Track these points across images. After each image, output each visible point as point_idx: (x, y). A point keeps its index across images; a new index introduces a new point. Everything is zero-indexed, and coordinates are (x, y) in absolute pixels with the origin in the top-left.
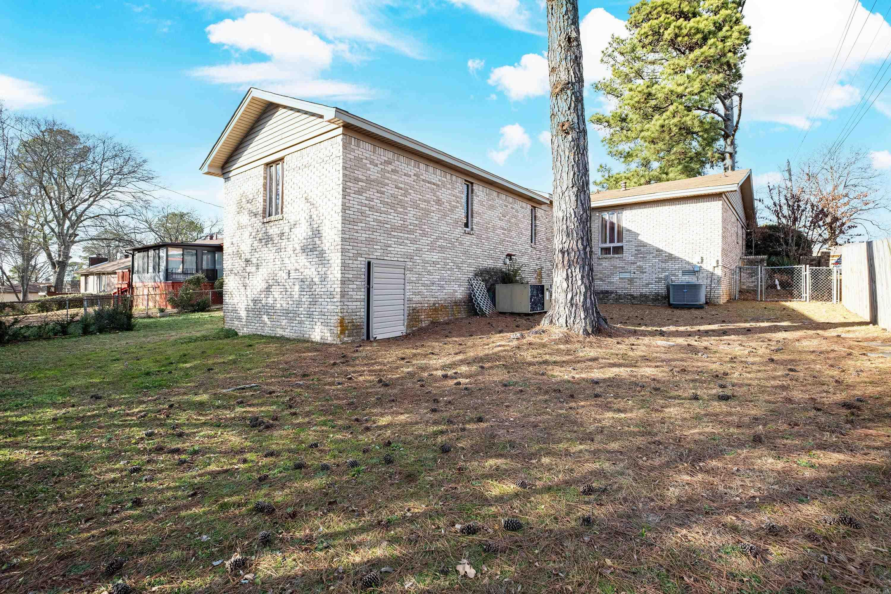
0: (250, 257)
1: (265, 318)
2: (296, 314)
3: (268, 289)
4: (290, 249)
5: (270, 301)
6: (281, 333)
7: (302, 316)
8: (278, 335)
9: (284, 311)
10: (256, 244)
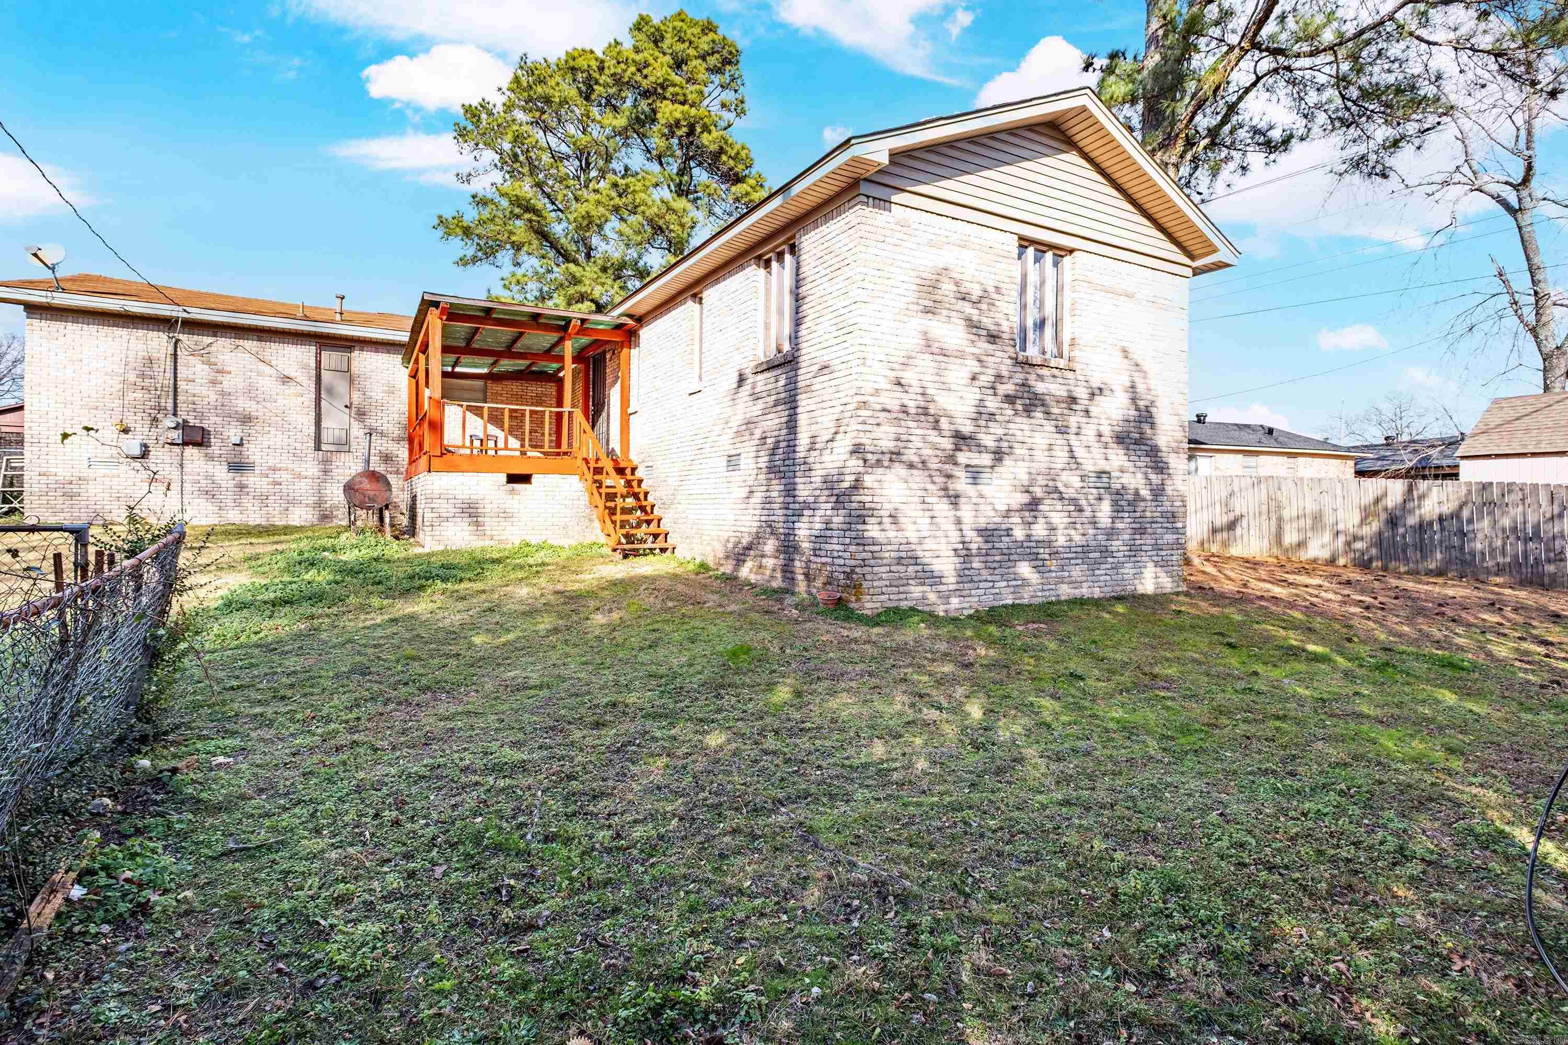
0: (971, 429)
1: (1025, 569)
2: (1106, 552)
3: (1033, 505)
4: (1089, 432)
5: (1039, 530)
6: (1069, 591)
7: (1121, 554)
8: (1063, 598)
9: (1079, 549)
10: (992, 404)
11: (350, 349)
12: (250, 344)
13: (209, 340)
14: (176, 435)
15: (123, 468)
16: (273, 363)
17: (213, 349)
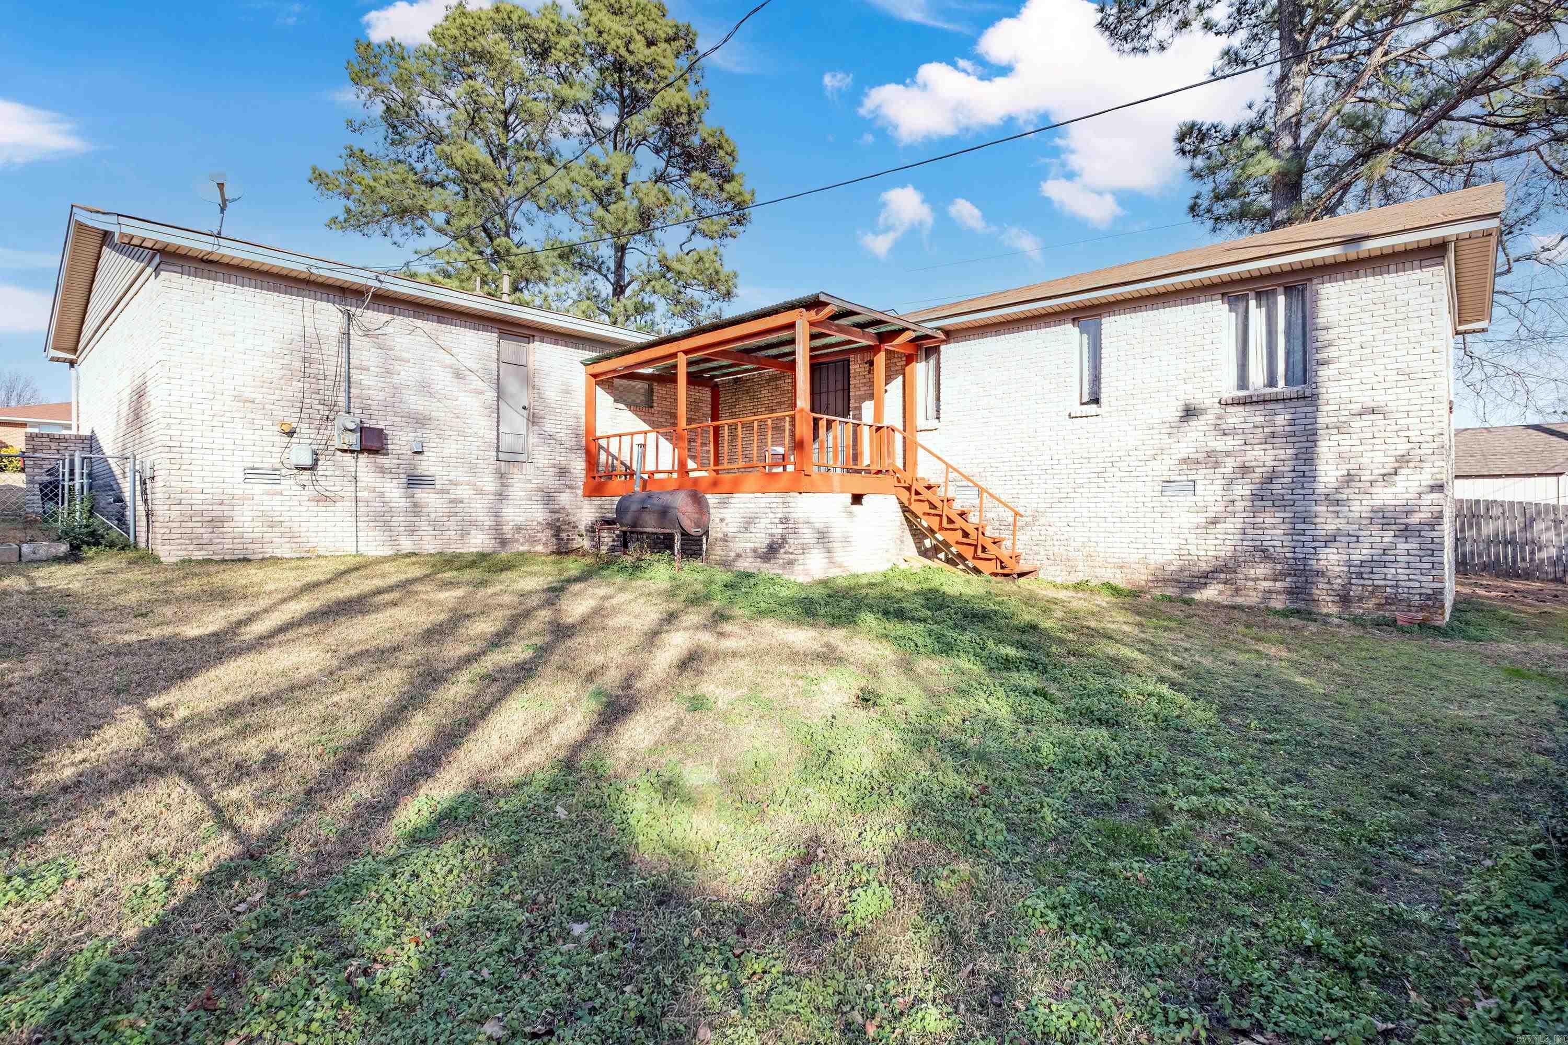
11: (529, 338)
12: (428, 326)
13: (386, 317)
14: (353, 439)
15: (286, 482)
16: (454, 351)
17: (389, 329)
